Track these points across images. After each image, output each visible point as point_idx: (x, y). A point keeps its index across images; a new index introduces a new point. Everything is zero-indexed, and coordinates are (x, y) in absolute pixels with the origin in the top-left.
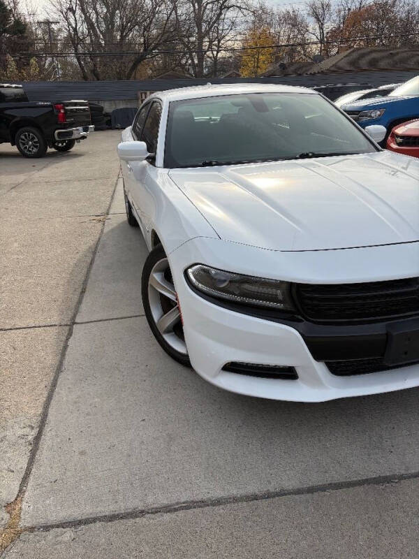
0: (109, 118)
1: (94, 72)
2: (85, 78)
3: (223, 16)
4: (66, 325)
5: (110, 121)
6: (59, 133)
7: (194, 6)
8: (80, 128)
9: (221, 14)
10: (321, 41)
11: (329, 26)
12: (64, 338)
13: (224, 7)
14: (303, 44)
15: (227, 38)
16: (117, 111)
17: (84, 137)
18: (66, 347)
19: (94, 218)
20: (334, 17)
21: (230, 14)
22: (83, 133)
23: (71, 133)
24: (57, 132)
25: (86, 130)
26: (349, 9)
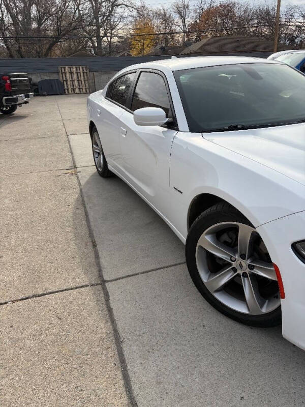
0: (36, 87)
1: (19, 51)
2: (11, 56)
3: (114, 11)
4: (97, 284)
5: (38, 89)
6: (6, 99)
7: (92, 3)
8: (23, 95)
9: (112, 9)
10: (184, 32)
11: (189, 21)
12: (103, 300)
13: (114, 5)
14: (172, 33)
15: (118, 28)
16: (42, 82)
17: (26, 102)
18: (110, 310)
19: (66, 171)
20: (192, 14)
21: (119, 10)
22: (26, 99)
23: (16, 99)
24: (5, 98)
25: (27, 96)
26: (203, 9)
